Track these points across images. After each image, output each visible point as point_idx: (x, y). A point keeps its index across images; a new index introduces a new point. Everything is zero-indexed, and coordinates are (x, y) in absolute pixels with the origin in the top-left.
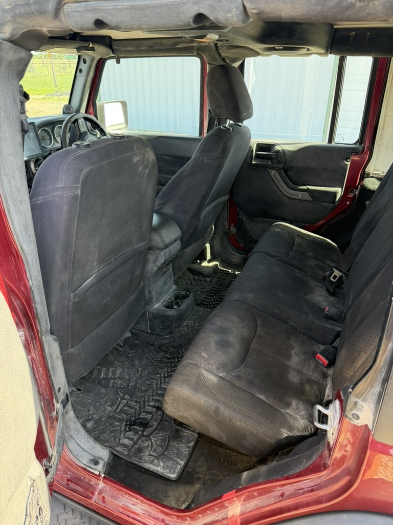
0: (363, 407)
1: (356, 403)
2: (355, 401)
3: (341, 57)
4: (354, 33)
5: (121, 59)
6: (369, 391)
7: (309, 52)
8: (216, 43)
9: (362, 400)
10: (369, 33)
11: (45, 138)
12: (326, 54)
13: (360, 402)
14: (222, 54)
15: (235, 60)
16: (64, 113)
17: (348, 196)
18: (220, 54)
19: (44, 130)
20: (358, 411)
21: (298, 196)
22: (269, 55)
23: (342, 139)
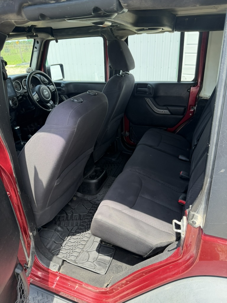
0: (197, 217)
1: (194, 215)
2: (193, 214)
3: (181, 33)
4: (187, 19)
5: (58, 40)
6: (200, 207)
7: (163, 30)
8: (111, 28)
9: (197, 213)
10: (196, 19)
11: (17, 86)
12: (173, 31)
13: (196, 214)
14: (115, 35)
15: (122, 37)
16: (27, 72)
17: (191, 110)
18: (114, 34)
19: (16, 82)
20: (195, 219)
21: (163, 112)
22: (141, 34)
23: (185, 79)
